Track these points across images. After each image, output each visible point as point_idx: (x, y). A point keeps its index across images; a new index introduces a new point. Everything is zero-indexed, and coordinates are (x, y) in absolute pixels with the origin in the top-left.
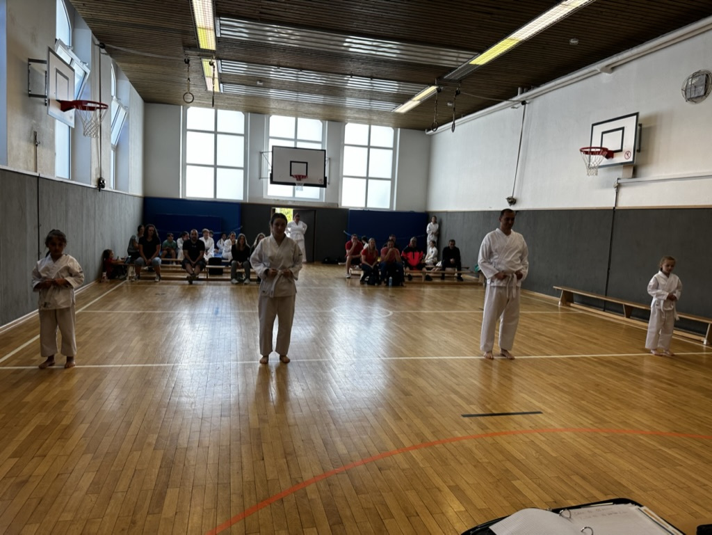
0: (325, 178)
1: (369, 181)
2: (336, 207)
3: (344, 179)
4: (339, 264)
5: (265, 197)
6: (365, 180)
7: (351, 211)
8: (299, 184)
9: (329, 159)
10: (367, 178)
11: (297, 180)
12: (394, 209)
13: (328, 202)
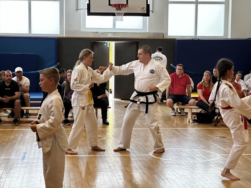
0: (148, 6)
2: (161, 37)
5: (82, 30)
7: (178, 41)
8: (119, 14)
10: (196, 3)
11: (117, 9)
12: (229, 37)
13: (152, 33)
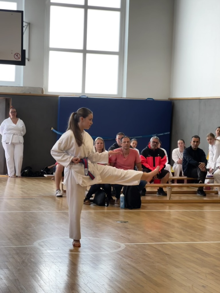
0: (23, 52)
1: (88, 55)
2: (39, 93)
3: (51, 53)
4: (45, 175)
6: (81, 55)
7: (61, 98)
9: (29, 24)
10: (85, 51)
12: (124, 96)
13: (28, 87)
